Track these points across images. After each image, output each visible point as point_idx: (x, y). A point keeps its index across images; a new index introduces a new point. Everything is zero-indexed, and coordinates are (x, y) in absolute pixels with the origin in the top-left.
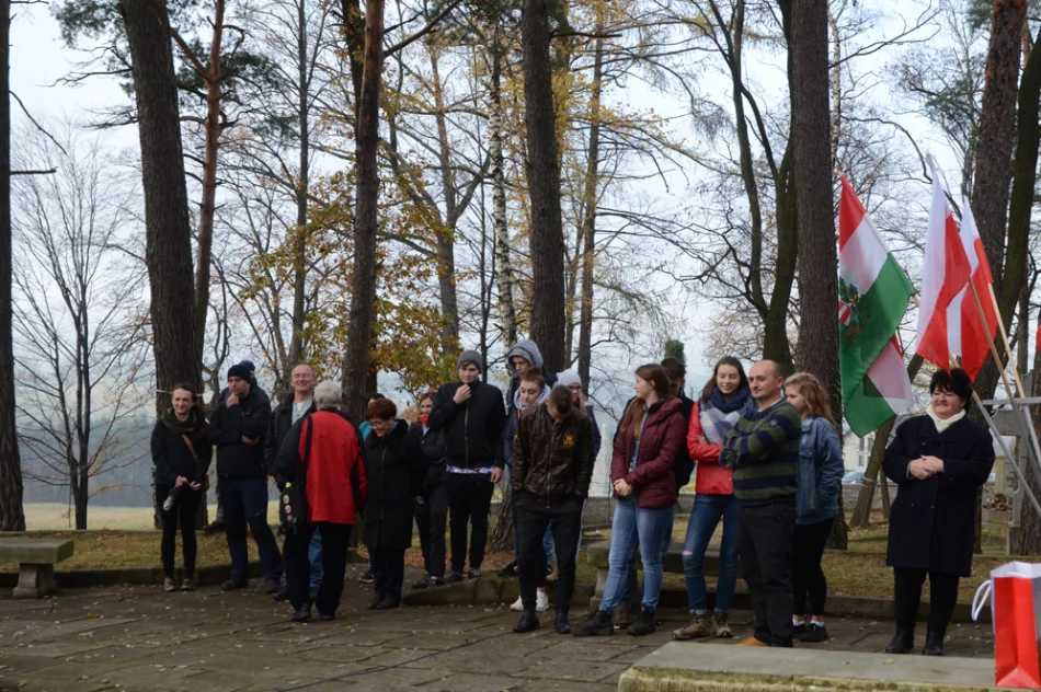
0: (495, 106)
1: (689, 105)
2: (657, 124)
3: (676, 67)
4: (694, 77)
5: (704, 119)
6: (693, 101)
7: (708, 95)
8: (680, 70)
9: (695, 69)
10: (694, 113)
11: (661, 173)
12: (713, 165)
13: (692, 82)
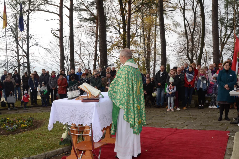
0: (143, 23)
1: (172, 22)
2: (169, 26)
3: (170, 15)
4: (173, 17)
5: (175, 24)
6: (173, 21)
7: (176, 20)
8: (171, 16)
9: (173, 16)
10: (173, 23)
11: (168, 34)
12: (177, 32)
13: (173, 18)
